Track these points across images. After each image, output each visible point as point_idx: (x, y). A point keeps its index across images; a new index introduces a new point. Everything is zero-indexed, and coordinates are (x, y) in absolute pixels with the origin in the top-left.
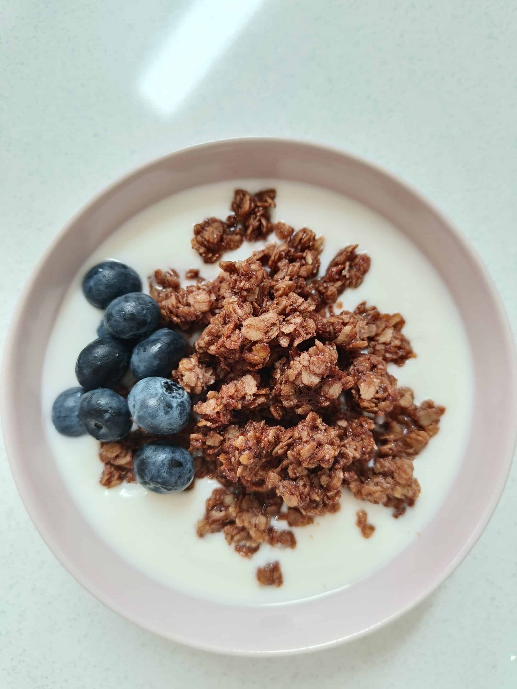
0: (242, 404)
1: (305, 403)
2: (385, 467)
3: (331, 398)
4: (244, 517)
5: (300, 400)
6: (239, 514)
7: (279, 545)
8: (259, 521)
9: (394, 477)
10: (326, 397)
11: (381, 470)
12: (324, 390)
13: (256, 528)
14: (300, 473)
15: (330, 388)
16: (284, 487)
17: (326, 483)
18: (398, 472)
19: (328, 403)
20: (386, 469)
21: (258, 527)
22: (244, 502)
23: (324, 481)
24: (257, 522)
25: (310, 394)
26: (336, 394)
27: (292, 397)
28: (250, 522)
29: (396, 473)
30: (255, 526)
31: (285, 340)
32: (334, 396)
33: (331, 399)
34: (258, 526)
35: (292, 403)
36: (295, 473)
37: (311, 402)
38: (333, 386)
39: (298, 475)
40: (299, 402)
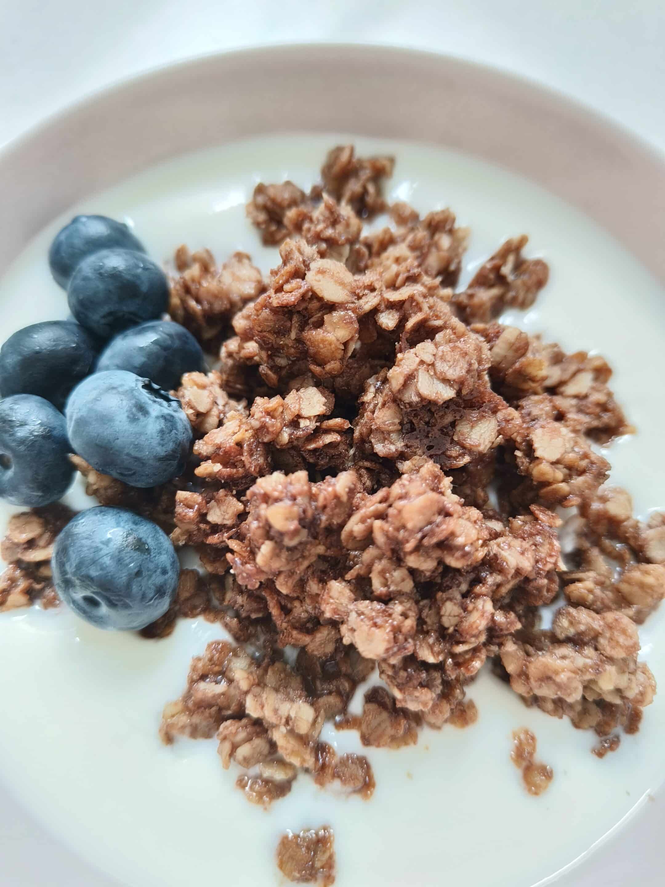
0: (290, 435)
1: (419, 452)
2: (579, 623)
3: (475, 449)
4: (264, 696)
5: (409, 444)
6: (256, 690)
7: (336, 784)
8: (296, 713)
9: (600, 647)
10: (463, 447)
11: (572, 631)
12: (460, 431)
13: (288, 728)
14: (397, 585)
15: (472, 427)
16: (359, 614)
17: (454, 621)
18: (608, 635)
19: (467, 459)
20: (582, 628)
21: (294, 726)
22: (270, 672)
23: (450, 615)
24: (293, 715)
25: (430, 435)
26: (484, 441)
27: (394, 436)
28: (276, 711)
29: (605, 638)
30: (287, 722)
31: (390, 316)
32: (479, 445)
33: (473, 452)
34: (293, 723)
35: (393, 448)
36: (386, 585)
37: (432, 452)
38: (480, 425)
39: (392, 588)
40: (407, 446)
